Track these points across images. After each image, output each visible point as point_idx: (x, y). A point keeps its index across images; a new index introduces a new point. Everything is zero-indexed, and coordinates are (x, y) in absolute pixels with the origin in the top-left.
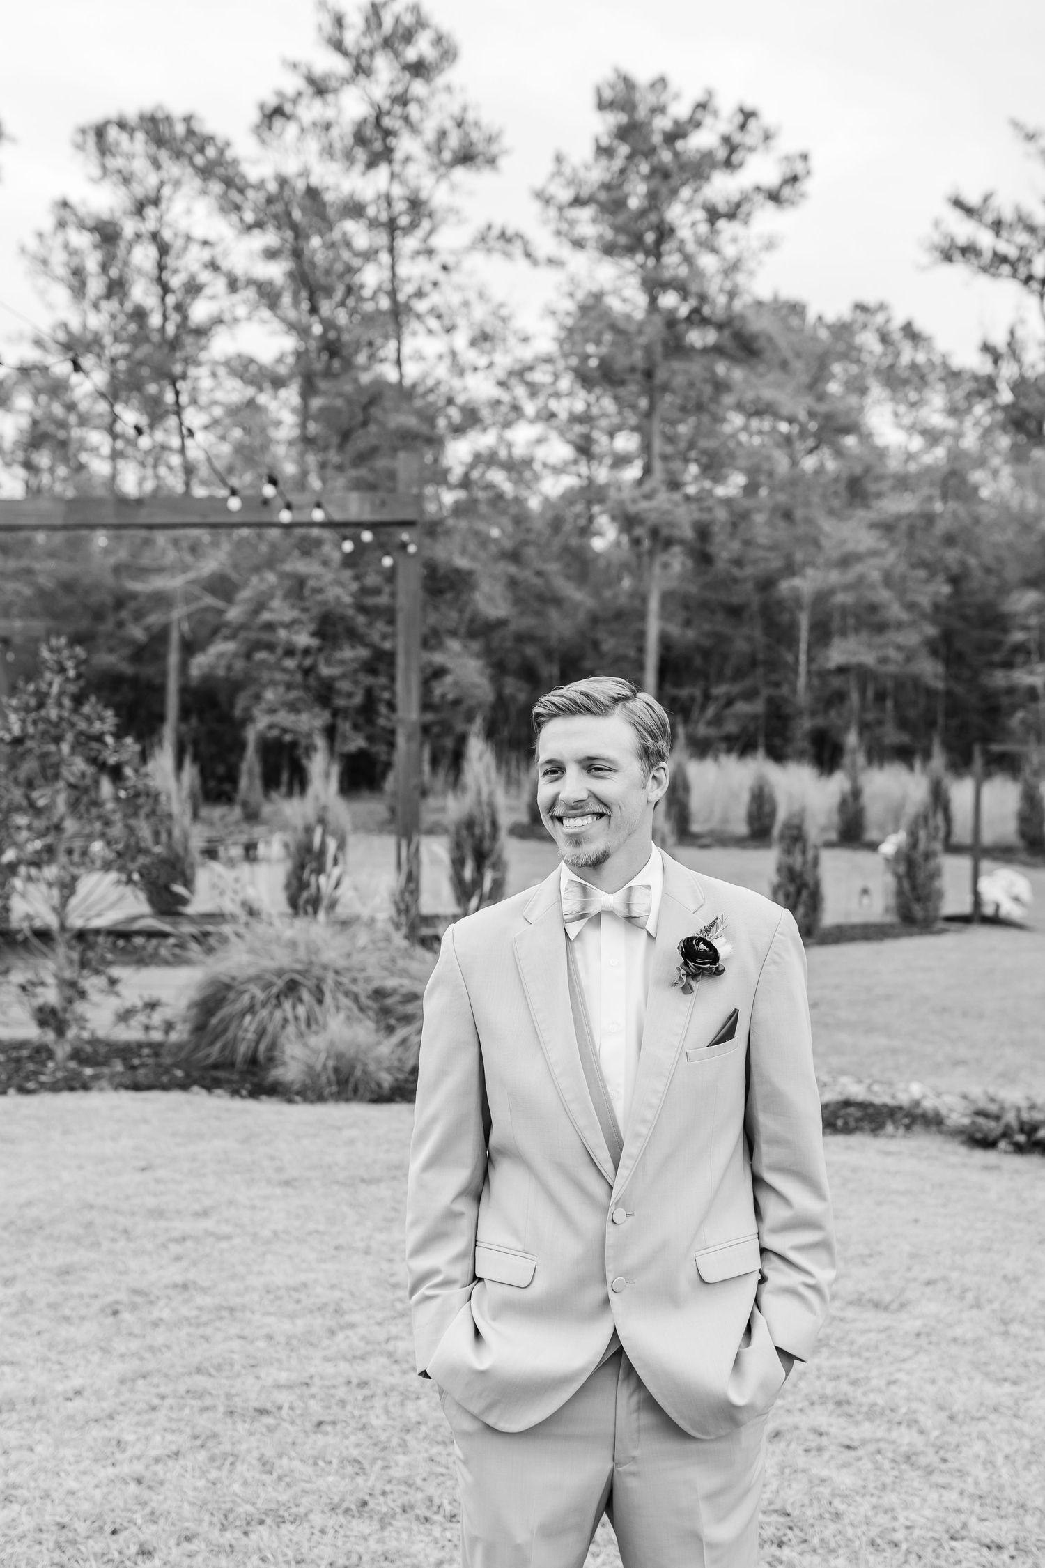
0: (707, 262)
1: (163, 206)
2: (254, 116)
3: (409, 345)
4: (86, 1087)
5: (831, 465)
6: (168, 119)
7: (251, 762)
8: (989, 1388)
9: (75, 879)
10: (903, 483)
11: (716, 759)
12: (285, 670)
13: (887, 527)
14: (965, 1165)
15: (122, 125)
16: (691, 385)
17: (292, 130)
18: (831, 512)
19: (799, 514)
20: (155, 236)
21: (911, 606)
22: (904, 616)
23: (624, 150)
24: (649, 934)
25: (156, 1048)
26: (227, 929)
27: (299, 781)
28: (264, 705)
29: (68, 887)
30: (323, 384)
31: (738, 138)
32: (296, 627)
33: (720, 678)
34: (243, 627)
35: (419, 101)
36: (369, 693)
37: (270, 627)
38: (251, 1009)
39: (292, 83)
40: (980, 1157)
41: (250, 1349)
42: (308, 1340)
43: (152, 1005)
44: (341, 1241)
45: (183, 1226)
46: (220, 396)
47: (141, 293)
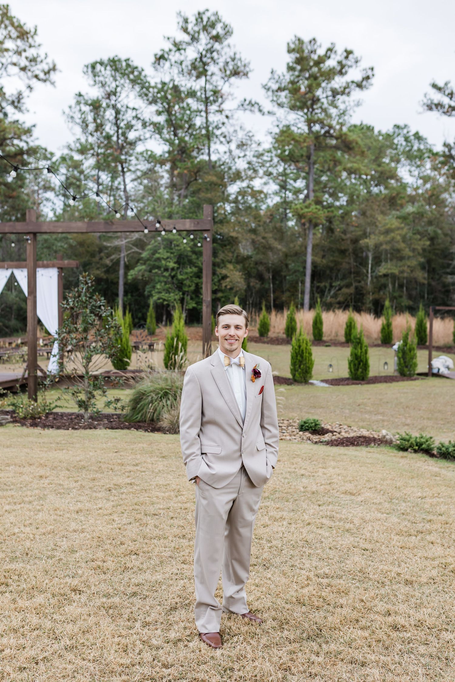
0: (333, 111)
1: (118, 94)
2: (153, 59)
3: (213, 147)
4: (95, 428)
5: (384, 192)
6: (119, 60)
7: (151, 313)
9: (91, 356)
10: (412, 200)
11: (334, 311)
12: (164, 276)
13: (404, 218)
14: (395, 456)
15: (101, 63)
16: (325, 161)
17: (167, 64)
18: (383, 213)
19: (368, 213)
20: (114, 107)
21: (414, 250)
22: (411, 254)
23: (299, 67)
25: (119, 416)
26: (143, 375)
27: (170, 320)
28: (156, 290)
29: (89, 359)
30: (179, 164)
31: (344, 62)
32: (169, 260)
33: (337, 278)
34: (148, 260)
35: (218, 51)
36: (197, 285)
37: (159, 259)
38: (152, 402)
39: (168, 46)
40: (401, 453)
41: (152, 500)
42: (169, 498)
43: (118, 400)
44: (181, 473)
45: (129, 468)
46: (139, 167)
47: (109, 129)
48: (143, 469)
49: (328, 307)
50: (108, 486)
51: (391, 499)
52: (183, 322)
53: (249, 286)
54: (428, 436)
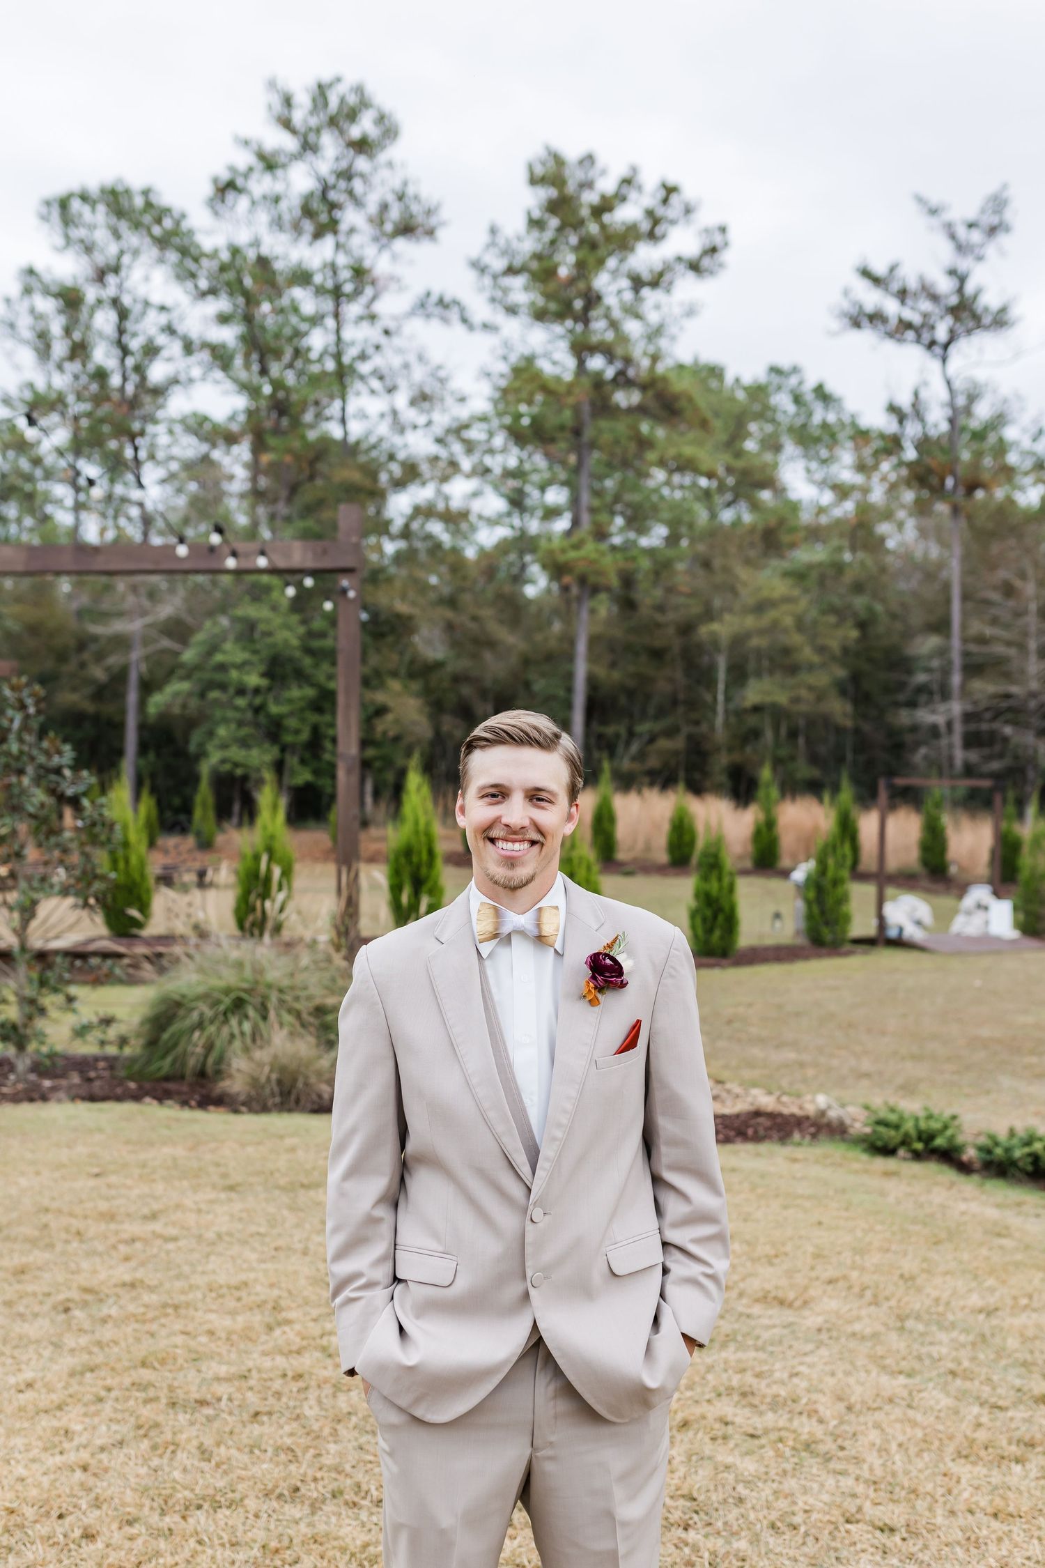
0: (632, 327)
1: (123, 273)
2: (208, 190)
3: (353, 404)
5: (747, 518)
6: (127, 192)
7: (204, 795)
8: (884, 1379)
9: (34, 903)
10: (815, 534)
11: (639, 792)
12: (237, 708)
13: (799, 576)
14: (866, 1171)
15: (84, 197)
16: (617, 442)
17: (243, 203)
18: (748, 562)
19: (717, 563)
20: (115, 302)
21: (821, 650)
22: (816, 659)
23: (554, 222)
24: (556, 951)
25: (112, 1062)
26: (177, 950)
27: (250, 811)
28: (216, 741)
29: (28, 911)
30: (272, 441)
31: (660, 212)
32: (247, 668)
33: (644, 715)
34: (197, 667)
35: (362, 176)
36: (315, 730)
37: (222, 667)
38: (200, 1025)
39: (244, 159)
40: (881, 1163)
41: (192, 1344)
42: (247, 1335)
43: (107, 1022)
44: (281, 1242)
45: (132, 1228)
46: (176, 451)
47: (103, 355)
48: (173, 1231)
49: (626, 782)
50: (61, 1297)
51: (901, 1318)
52: (281, 816)
53: (438, 734)
54: (947, 1113)
